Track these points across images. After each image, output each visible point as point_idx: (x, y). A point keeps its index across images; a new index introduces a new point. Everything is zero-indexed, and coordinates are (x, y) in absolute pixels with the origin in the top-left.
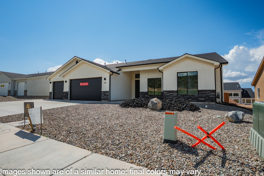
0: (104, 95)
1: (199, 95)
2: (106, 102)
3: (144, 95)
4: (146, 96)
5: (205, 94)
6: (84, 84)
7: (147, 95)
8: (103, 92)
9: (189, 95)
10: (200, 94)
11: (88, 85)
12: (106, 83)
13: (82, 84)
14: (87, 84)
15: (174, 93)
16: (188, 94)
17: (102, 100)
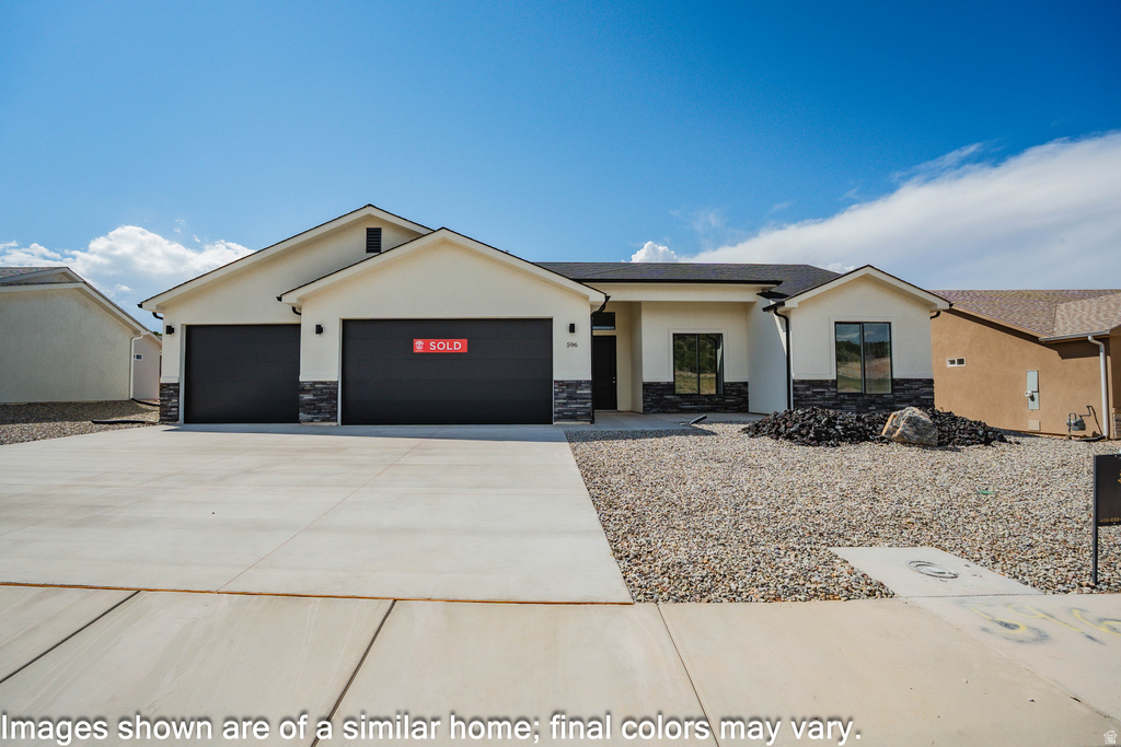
0: (569, 398)
1: (897, 394)
2: (577, 426)
3: (661, 395)
4: (668, 397)
5: (911, 392)
6: (437, 346)
7: (674, 394)
8: (561, 383)
9: (871, 395)
10: (897, 390)
11: (466, 351)
12: (575, 345)
13: (426, 346)
14: (458, 346)
15: (827, 387)
16: (868, 392)
17: (558, 419)
